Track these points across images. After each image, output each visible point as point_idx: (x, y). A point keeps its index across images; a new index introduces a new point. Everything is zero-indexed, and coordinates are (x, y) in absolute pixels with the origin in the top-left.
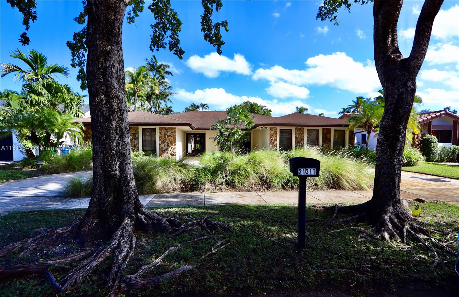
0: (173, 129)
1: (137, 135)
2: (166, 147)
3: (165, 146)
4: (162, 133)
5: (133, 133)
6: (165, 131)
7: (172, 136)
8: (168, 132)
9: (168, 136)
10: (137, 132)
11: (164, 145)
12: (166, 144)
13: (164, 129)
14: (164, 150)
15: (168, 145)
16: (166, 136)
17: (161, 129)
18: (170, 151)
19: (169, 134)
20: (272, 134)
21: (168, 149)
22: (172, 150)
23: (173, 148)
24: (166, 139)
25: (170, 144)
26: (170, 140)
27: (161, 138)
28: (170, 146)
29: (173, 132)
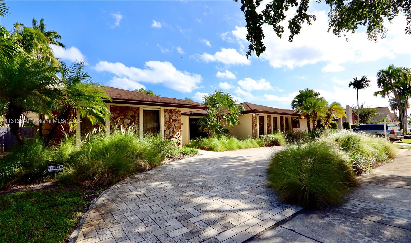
0: (178, 112)
1: (137, 118)
2: (171, 135)
3: (170, 133)
4: (167, 117)
5: (131, 116)
6: (170, 114)
7: (177, 120)
8: (173, 115)
9: (174, 120)
10: (136, 115)
11: (169, 131)
12: (171, 129)
13: (168, 111)
14: (169, 137)
15: (173, 132)
16: (171, 120)
17: (166, 112)
18: (176, 138)
19: (174, 117)
20: (254, 120)
21: (174, 136)
22: (177, 137)
23: (178, 135)
24: (171, 124)
25: (175, 130)
26: (176, 125)
27: (166, 123)
28: (176, 133)
29: (179, 115)
